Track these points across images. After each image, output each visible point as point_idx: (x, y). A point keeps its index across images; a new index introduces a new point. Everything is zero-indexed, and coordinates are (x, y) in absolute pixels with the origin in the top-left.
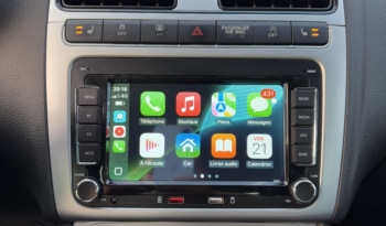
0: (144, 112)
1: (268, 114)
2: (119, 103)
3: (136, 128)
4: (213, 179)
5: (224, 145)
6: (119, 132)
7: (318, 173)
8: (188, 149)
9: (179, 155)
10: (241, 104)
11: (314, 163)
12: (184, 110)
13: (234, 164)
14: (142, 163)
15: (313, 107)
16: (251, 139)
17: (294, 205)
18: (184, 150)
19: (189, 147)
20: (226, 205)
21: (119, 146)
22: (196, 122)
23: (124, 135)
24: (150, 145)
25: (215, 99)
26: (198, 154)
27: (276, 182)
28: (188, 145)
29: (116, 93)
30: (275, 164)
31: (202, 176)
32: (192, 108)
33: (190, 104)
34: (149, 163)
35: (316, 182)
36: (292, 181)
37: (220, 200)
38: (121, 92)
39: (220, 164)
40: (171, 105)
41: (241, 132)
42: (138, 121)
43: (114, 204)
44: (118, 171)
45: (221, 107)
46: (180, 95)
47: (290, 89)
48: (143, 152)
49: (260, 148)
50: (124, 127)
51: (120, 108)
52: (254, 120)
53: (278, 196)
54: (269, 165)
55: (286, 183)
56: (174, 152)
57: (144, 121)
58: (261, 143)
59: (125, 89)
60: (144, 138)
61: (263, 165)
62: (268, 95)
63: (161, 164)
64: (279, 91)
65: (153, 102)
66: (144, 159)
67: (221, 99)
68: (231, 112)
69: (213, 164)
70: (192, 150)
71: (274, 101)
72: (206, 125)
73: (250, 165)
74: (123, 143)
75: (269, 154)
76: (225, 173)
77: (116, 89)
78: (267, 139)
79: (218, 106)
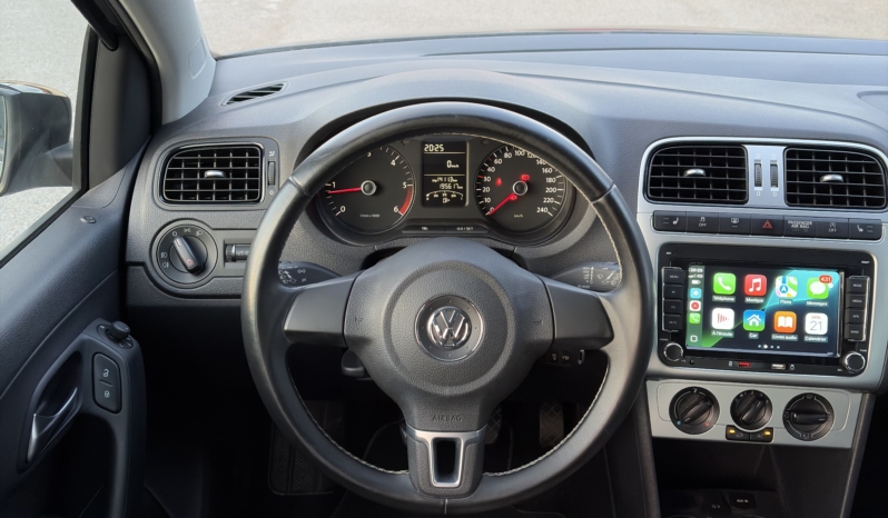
0: (716, 290)
1: (826, 296)
2: (695, 282)
3: (709, 303)
4: (775, 349)
5: (785, 321)
6: (695, 306)
7: (867, 348)
8: (754, 323)
9: (746, 328)
10: (802, 288)
11: (864, 339)
12: (751, 290)
13: (794, 338)
14: (714, 333)
15: (865, 293)
16: (809, 317)
17: (845, 373)
18: (751, 324)
19: (754, 322)
20: (787, 370)
21: (694, 318)
22: (762, 301)
23: (699, 309)
24: (721, 318)
25: (778, 281)
26: (762, 328)
27: (829, 354)
28: (754, 320)
29: (693, 273)
30: (829, 340)
31: (766, 347)
32: (759, 289)
33: (757, 285)
34: (720, 334)
35: (865, 355)
36: (844, 354)
37: (780, 366)
38: (697, 273)
39: (781, 337)
40: (740, 285)
41: (800, 311)
42: (711, 298)
43: (692, 365)
44: (694, 339)
45: (784, 289)
46: (748, 277)
47: (846, 276)
48: (715, 324)
49: (817, 326)
50: (699, 303)
51: (696, 286)
52: (813, 301)
53: (831, 366)
54: (824, 340)
55: (838, 355)
56: (742, 325)
57: (716, 298)
58: (818, 320)
59: (701, 270)
60: (716, 312)
61: (818, 339)
62: (825, 280)
63: (731, 335)
64: (836, 277)
65: (724, 282)
66: (716, 330)
67: (784, 282)
68: (792, 293)
69: (775, 337)
70: (757, 324)
71: (831, 286)
72: (770, 304)
73: (807, 339)
74: (699, 316)
75: (824, 330)
76: (786, 345)
77: (692, 270)
78: (824, 318)
79: (781, 288)
